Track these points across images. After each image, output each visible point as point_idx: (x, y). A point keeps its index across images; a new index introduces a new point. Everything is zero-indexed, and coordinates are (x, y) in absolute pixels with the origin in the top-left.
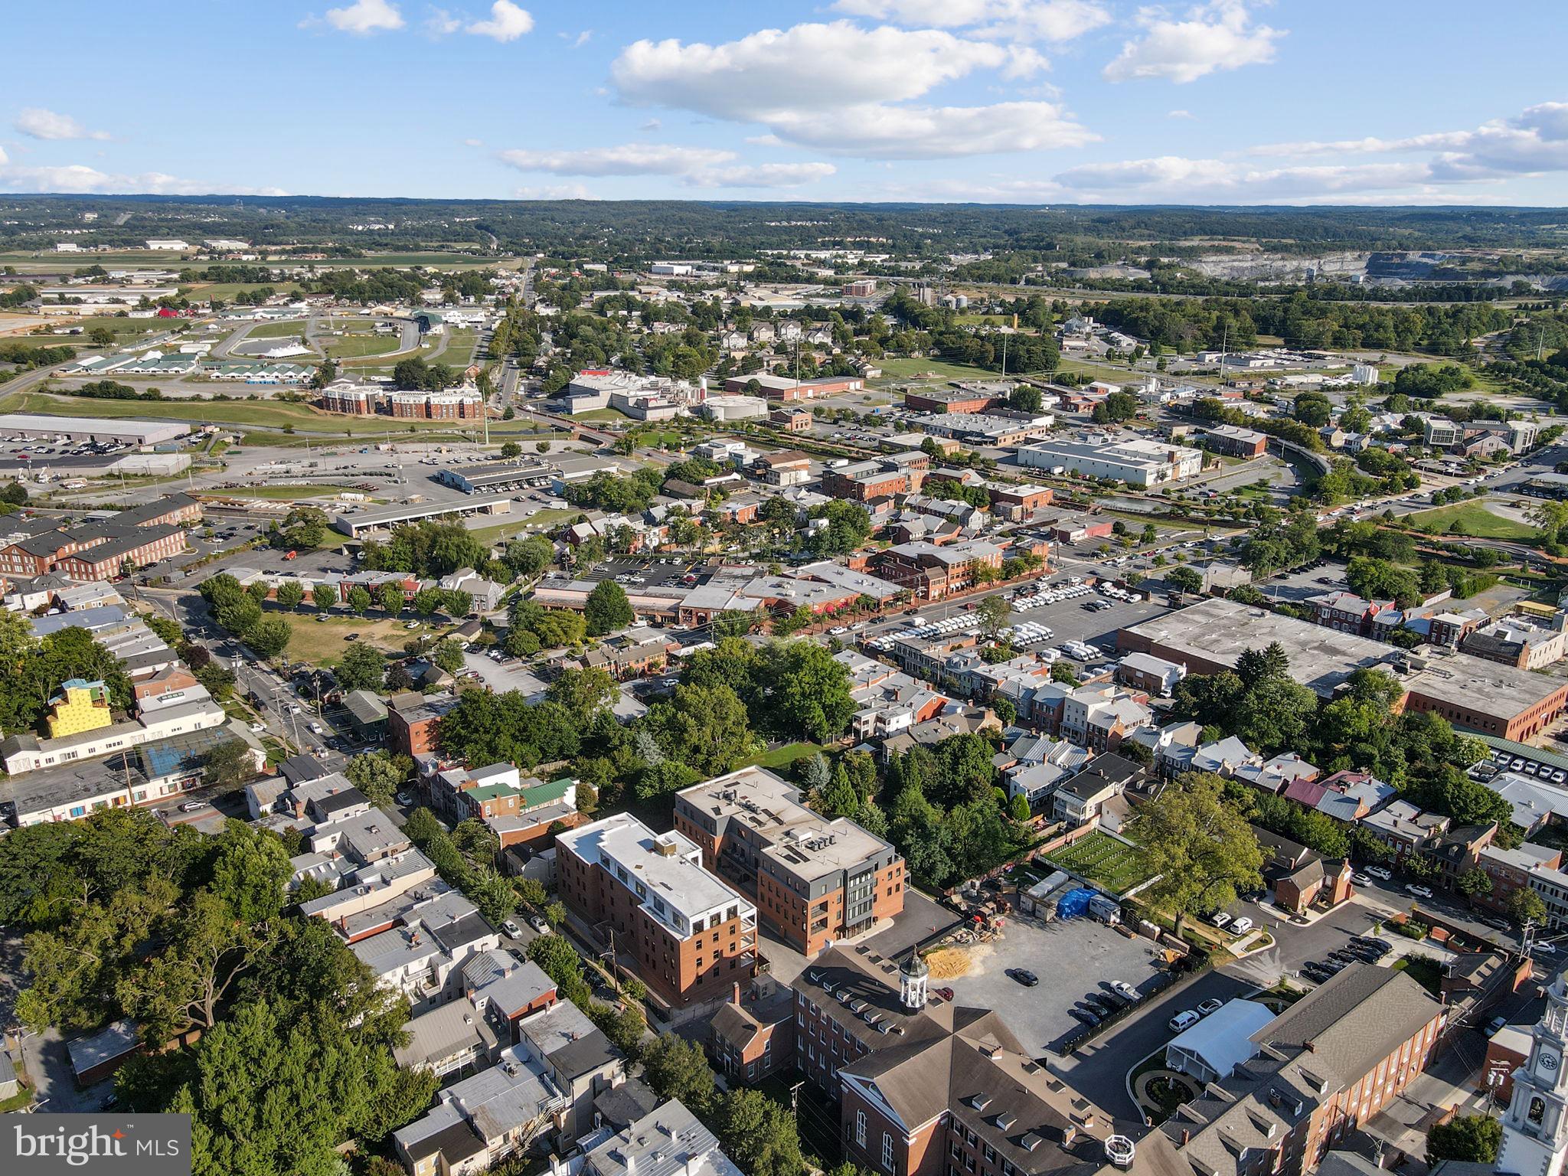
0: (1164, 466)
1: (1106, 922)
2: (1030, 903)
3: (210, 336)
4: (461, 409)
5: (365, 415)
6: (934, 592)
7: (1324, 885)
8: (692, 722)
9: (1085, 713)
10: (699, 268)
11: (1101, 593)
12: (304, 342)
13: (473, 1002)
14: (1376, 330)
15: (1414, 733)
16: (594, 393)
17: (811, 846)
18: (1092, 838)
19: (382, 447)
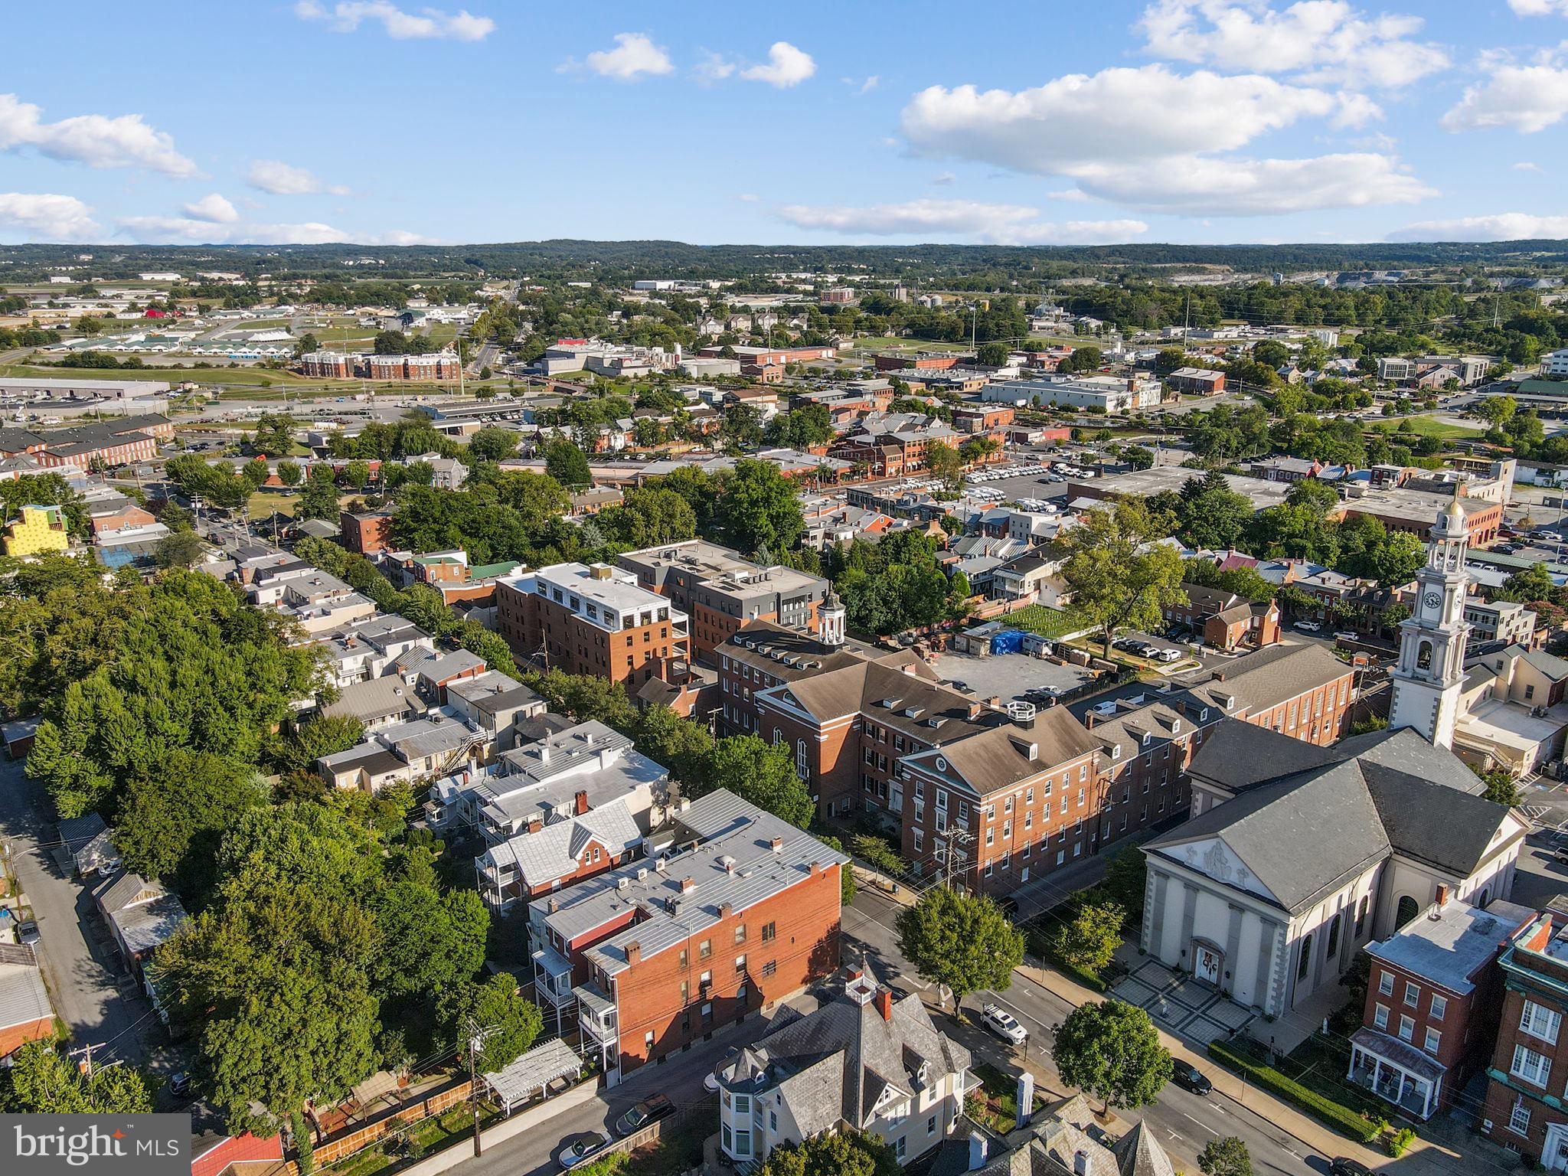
0: (1124, 394)
1: (1038, 655)
2: (964, 642)
3: (197, 329)
4: (439, 368)
5: (344, 378)
6: (891, 469)
7: (1252, 626)
8: (639, 516)
9: (1028, 526)
10: (681, 284)
11: (1055, 472)
12: (288, 331)
13: (403, 677)
14: (1338, 309)
15: (1348, 532)
16: (571, 355)
17: (747, 581)
18: (1030, 610)
19: (358, 397)
